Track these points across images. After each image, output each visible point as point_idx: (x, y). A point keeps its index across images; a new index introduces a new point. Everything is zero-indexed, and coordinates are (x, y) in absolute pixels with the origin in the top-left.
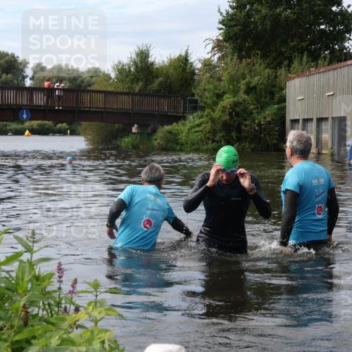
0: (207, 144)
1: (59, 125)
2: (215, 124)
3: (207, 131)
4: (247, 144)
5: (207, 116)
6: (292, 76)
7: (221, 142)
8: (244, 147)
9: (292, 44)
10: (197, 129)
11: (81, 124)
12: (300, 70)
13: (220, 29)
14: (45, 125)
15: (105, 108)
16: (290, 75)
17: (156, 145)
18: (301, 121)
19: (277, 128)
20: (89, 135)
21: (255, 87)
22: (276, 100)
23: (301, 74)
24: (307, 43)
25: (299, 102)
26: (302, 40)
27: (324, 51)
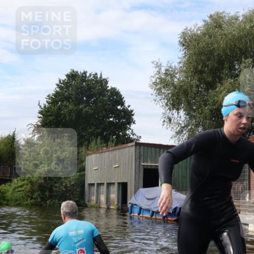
0: (27, 200)
2: (33, 186)
3: (27, 190)
4: (57, 200)
5: (28, 180)
6: (90, 152)
7: (37, 199)
8: (54, 202)
9: (90, 130)
10: (20, 189)
12: (95, 149)
13: (39, 118)
16: (88, 152)
18: (96, 185)
19: (78, 190)
22: (78, 169)
23: (97, 151)
24: (100, 130)
25: (94, 171)
26: (97, 128)
27: (113, 136)
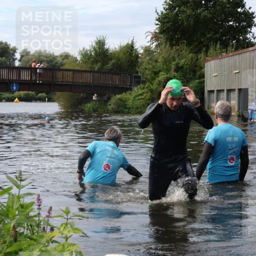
1: (40, 95)
2: (153, 94)
3: (148, 99)
5: (147, 88)
6: (209, 58)
9: (209, 36)
10: (140, 97)
11: (55, 94)
12: (215, 54)
13: (157, 24)
14: (29, 94)
15: (73, 82)
16: (207, 58)
17: (111, 109)
18: (215, 92)
19: (198, 97)
20: (61, 101)
21: (182, 67)
22: (197, 76)
23: (215, 57)
24: (220, 35)
25: (214, 78)
26: (216, 33)
27: (232, 41)
